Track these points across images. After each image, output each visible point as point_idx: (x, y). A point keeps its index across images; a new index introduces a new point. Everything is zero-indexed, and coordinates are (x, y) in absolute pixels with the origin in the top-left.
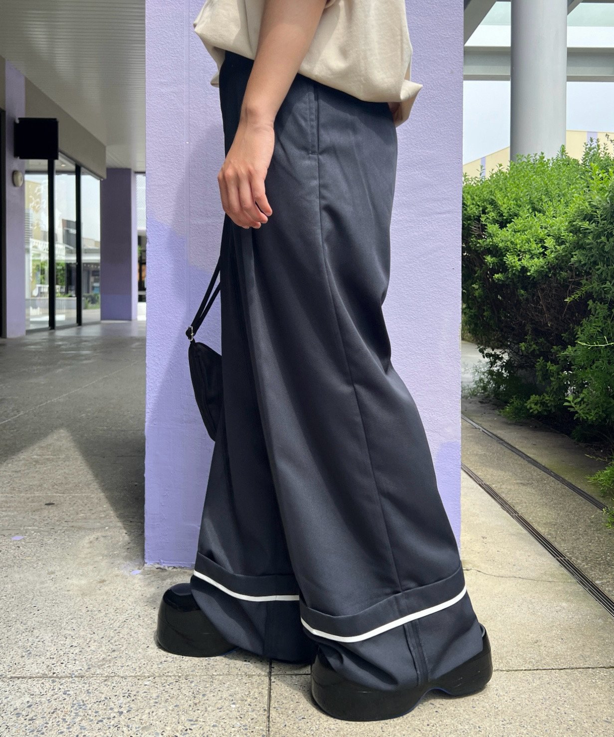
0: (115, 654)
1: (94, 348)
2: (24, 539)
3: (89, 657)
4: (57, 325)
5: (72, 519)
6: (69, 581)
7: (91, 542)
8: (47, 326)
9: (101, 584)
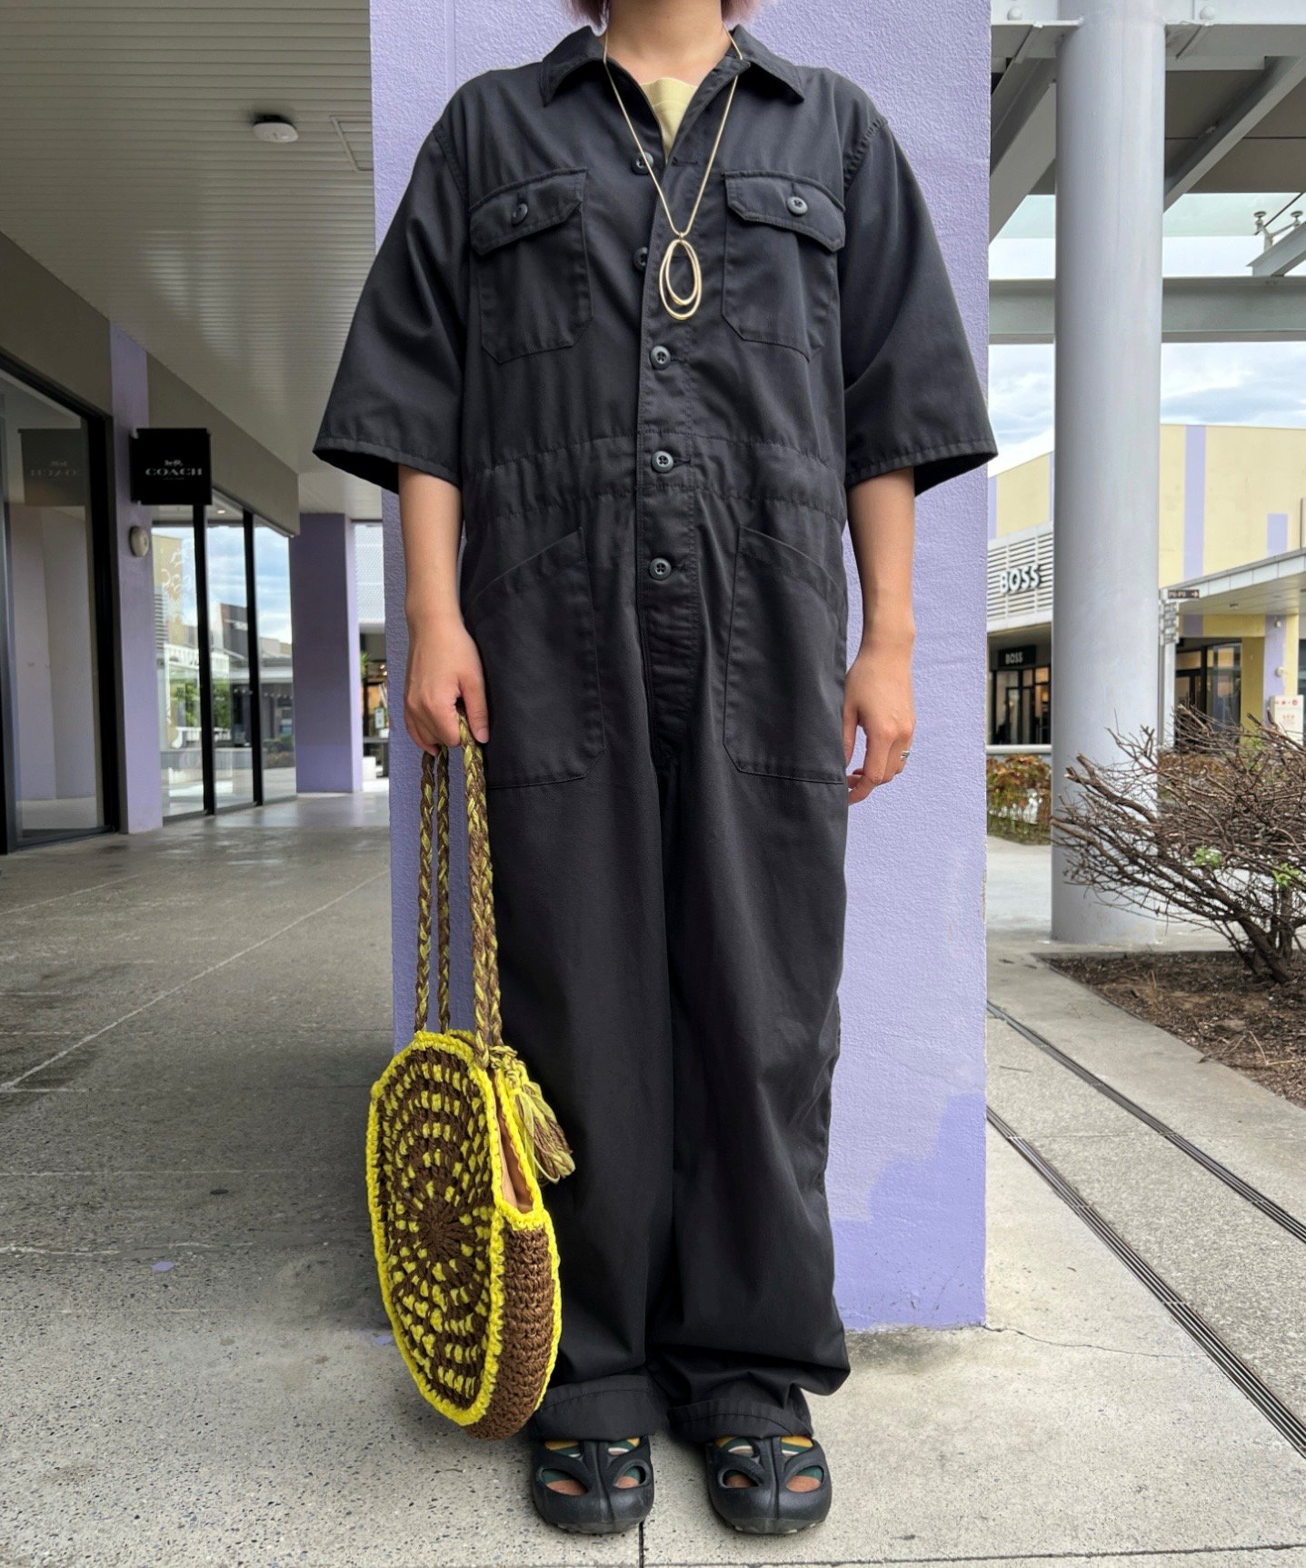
0: (350, 1521)
1: (287, 852)
2: (175, 1268)
3: (303, 1527)
4: (219, 805)
5: (262, 1224)
6: (261, 1359)
7: (298, 1275)
8: (200, 807)
9: (318, 1366)
